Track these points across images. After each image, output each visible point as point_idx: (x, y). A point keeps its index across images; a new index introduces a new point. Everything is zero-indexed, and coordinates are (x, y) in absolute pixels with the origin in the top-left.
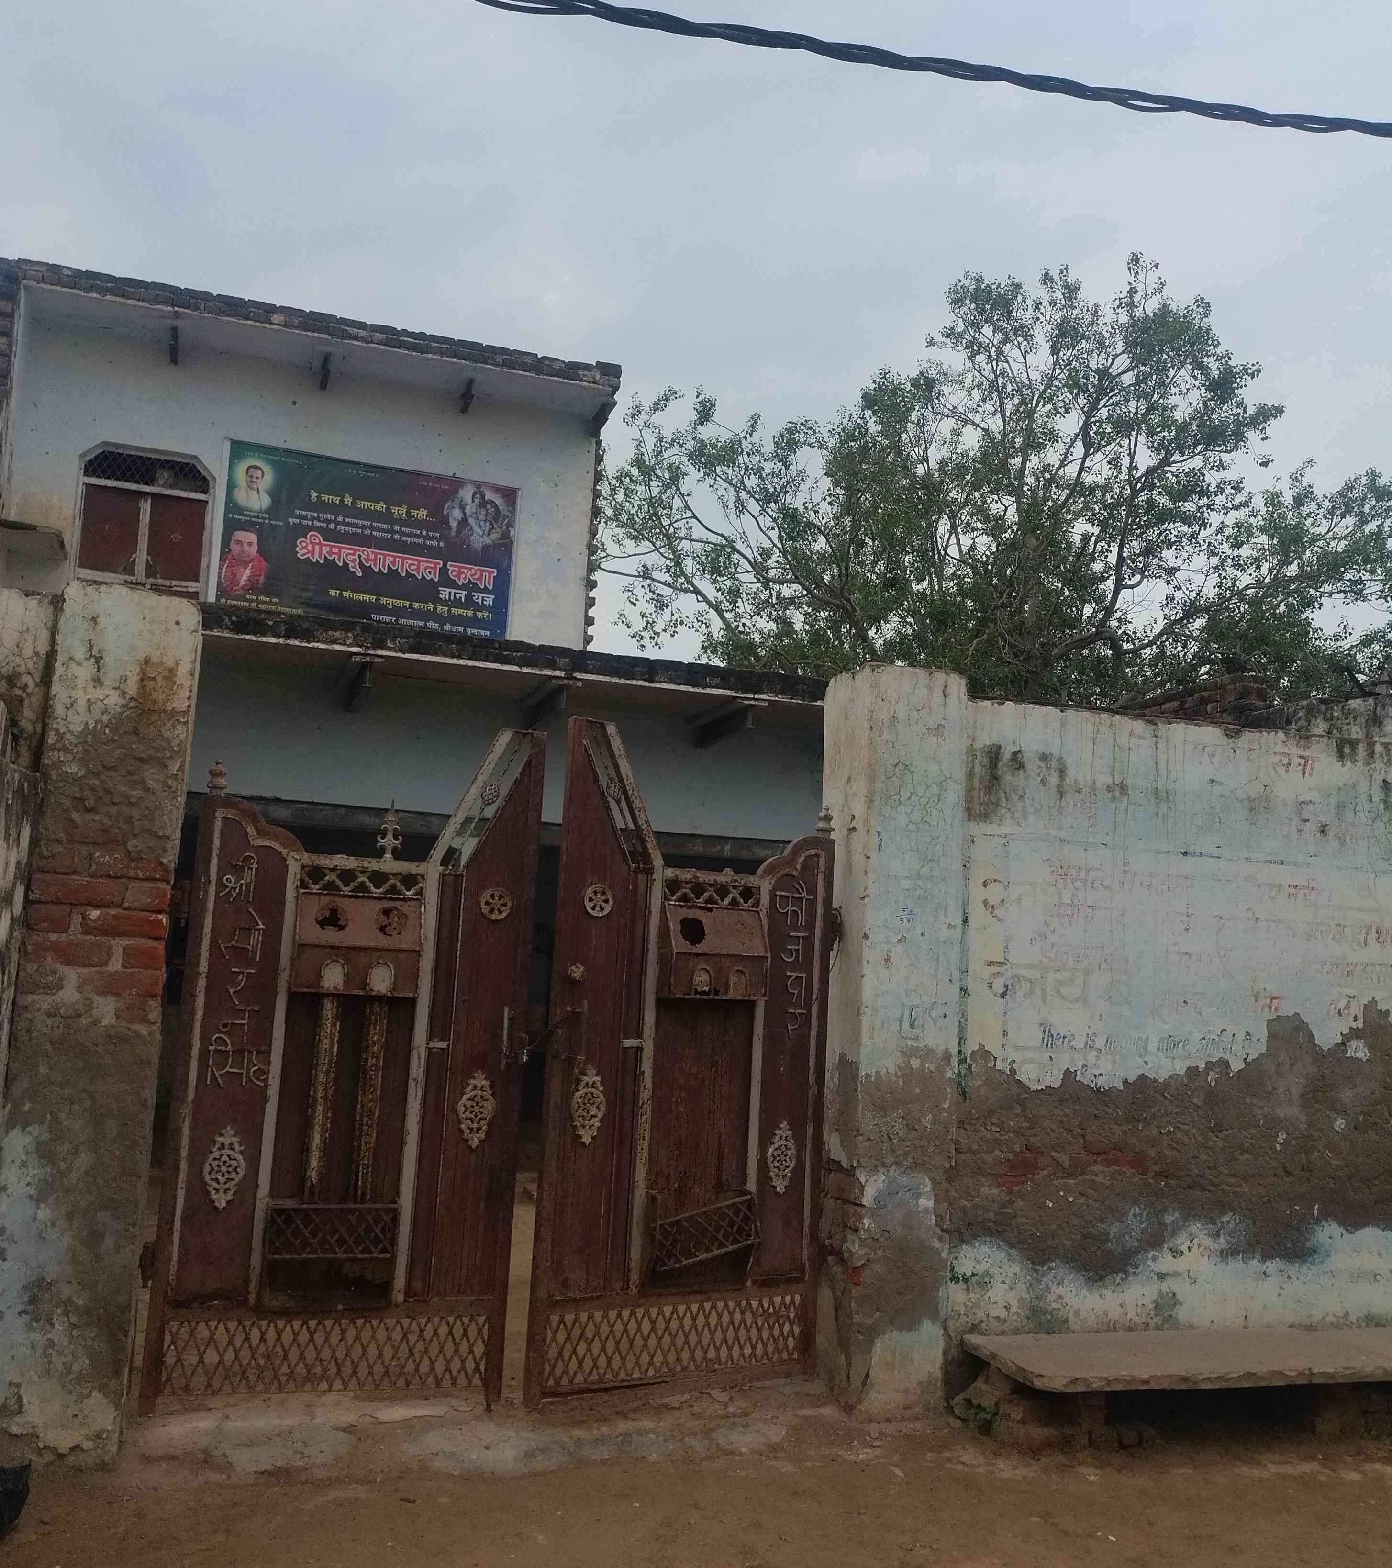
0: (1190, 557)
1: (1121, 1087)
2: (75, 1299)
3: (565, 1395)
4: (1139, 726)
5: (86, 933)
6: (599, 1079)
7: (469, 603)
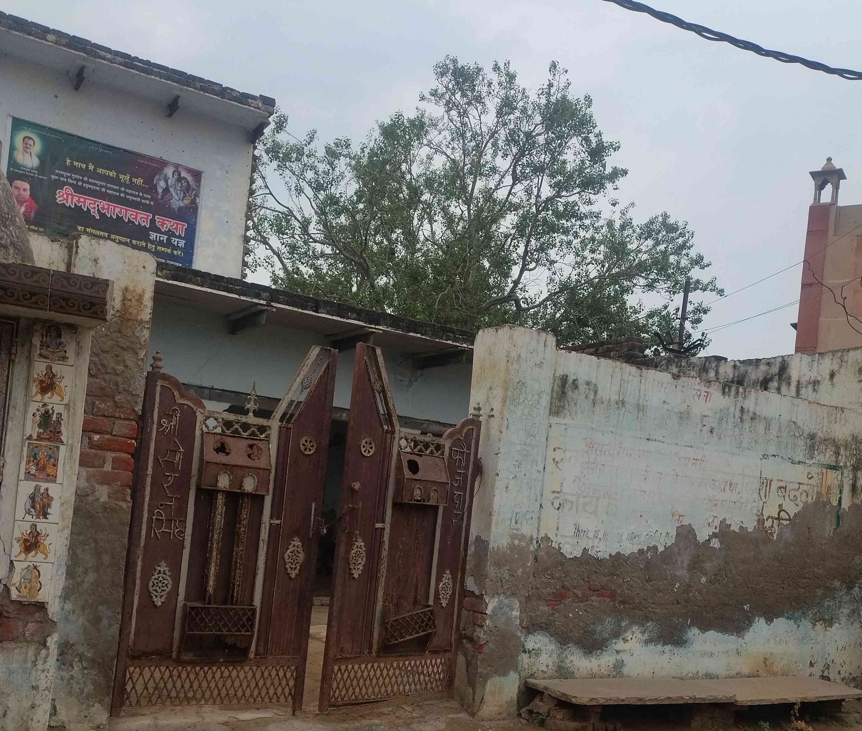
0: (564, 256)
1: (608, 558)
2: (86, 653)
3: (338, 706)
4: (633, 369)
5: (91, 448)
6: (363, 544)
7: (169, 244)
